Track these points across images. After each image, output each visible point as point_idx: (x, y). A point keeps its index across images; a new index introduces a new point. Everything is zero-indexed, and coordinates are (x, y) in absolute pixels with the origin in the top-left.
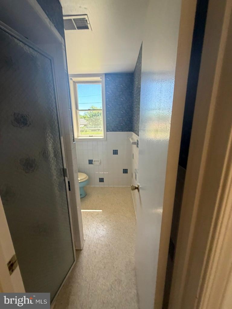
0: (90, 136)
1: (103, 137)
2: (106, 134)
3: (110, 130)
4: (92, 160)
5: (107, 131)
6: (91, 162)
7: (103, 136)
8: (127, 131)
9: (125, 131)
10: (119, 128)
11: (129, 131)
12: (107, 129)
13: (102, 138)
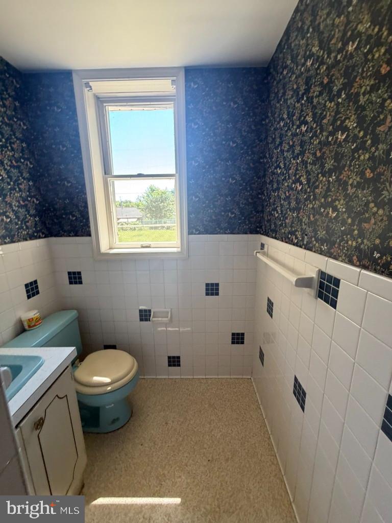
0: (143, 247)
1: (179, 250)
2: (188, 242)
3: (197, 230)
4: (150, 311)
5: (190, 233)
6: (145, 315)
7: (179, 245)
8: (246, 233)
9: (238, 233)
10: (224, 225)
11: (251, 233)
12: (189, 228)
13: (175, 250)
